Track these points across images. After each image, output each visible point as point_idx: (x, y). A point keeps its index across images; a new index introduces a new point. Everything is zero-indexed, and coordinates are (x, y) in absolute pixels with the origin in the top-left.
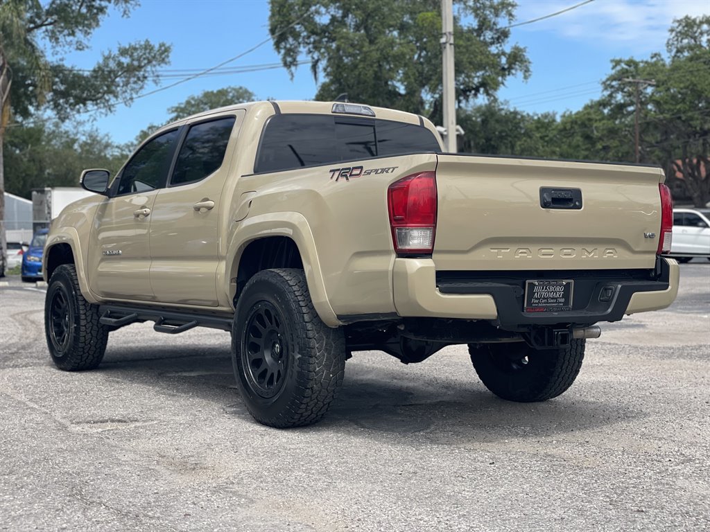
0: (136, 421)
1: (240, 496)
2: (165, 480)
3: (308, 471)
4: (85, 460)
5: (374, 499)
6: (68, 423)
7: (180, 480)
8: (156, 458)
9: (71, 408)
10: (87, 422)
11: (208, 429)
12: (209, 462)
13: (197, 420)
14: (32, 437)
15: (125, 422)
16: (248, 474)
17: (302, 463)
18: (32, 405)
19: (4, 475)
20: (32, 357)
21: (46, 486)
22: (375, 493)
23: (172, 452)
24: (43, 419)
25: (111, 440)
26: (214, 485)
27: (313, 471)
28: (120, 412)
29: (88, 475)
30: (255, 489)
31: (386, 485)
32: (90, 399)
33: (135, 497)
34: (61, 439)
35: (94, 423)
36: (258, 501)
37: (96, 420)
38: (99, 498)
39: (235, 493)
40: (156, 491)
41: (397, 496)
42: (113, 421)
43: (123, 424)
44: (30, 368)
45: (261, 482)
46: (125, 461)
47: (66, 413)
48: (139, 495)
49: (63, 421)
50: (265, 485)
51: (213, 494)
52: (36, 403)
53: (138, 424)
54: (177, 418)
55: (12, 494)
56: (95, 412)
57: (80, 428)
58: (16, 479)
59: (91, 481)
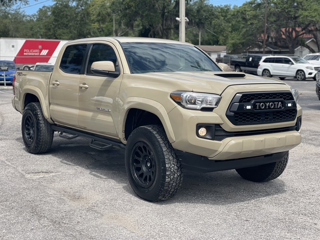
0: (52, 172)
1: (98, 213)
2: (68, 205)
3: (123, 200)
4: (34, 194)
5: (149, 214)
6: (25, 174)
7: (74, 204)
8: (63, 193)
9: (25, 165)
10: (33, 173)
11: (82, 178)
12: (84, 195)
13: (77, 172)
14: (11, 181)
15: (48, 173)
16: (100, 201)
17: (121, 196)
18: (8, 163)
19: (4, 202)
20: (3, 135)
21: (22, 208)
22: (149, 211)
23: (69, 190)
24: (14, 171)
25: (44, 183)
26: (87, 207)
27: (125, 200)
28: (45, 168)
29: (37, 202)
30: (103, 209)
31: (153, 207)
32: (32, 160)
33: (57, 213)
34: (23, 182)
35: (35, 173)
36: (105, 215)
37: (36, 172)
38: (43, 214)
39: (95, 211)
40: (65, 210)
41: (157, 213)
42: (43, 172)
43: (47, 173)
44: (3, 141)
45: (106, 206)
46: (51, 195)
47: (23, 168)
48: (59, 212)
49: (22, 172)
50: (107, 207)
51: (87, 212)
52: (9, 161)
53: (53, 174)
54: (69, 171)
55: (9, 212)
56: (35, 168)
57: (29, 176)
58: (10, 204)
59: (39, 205)
